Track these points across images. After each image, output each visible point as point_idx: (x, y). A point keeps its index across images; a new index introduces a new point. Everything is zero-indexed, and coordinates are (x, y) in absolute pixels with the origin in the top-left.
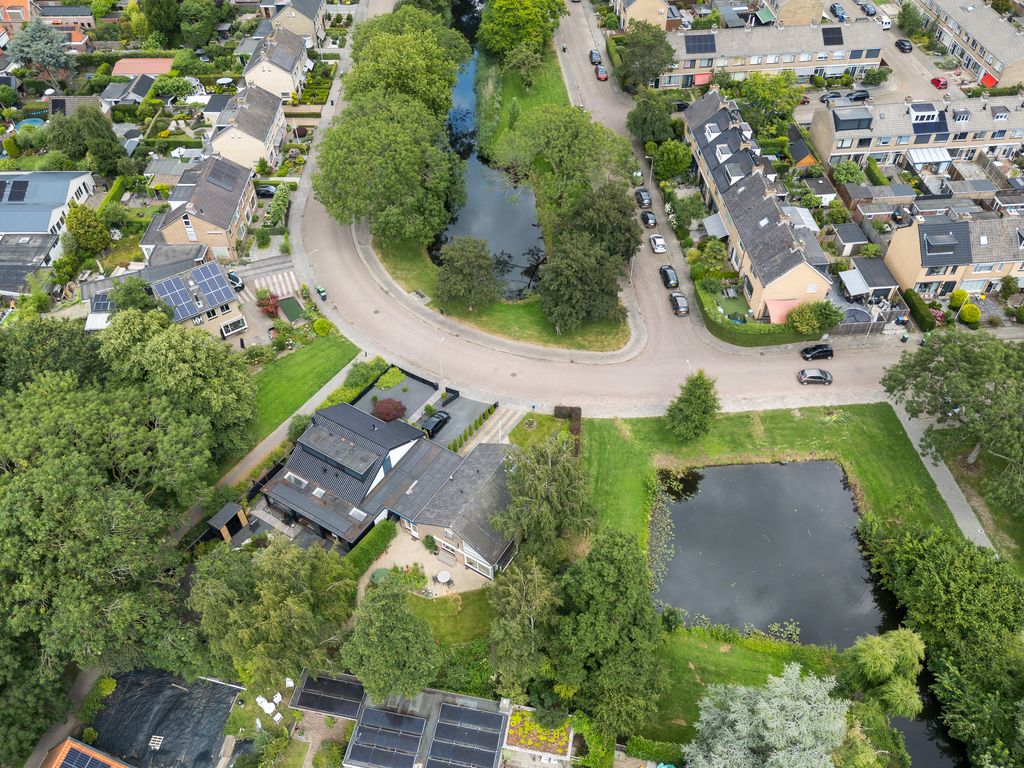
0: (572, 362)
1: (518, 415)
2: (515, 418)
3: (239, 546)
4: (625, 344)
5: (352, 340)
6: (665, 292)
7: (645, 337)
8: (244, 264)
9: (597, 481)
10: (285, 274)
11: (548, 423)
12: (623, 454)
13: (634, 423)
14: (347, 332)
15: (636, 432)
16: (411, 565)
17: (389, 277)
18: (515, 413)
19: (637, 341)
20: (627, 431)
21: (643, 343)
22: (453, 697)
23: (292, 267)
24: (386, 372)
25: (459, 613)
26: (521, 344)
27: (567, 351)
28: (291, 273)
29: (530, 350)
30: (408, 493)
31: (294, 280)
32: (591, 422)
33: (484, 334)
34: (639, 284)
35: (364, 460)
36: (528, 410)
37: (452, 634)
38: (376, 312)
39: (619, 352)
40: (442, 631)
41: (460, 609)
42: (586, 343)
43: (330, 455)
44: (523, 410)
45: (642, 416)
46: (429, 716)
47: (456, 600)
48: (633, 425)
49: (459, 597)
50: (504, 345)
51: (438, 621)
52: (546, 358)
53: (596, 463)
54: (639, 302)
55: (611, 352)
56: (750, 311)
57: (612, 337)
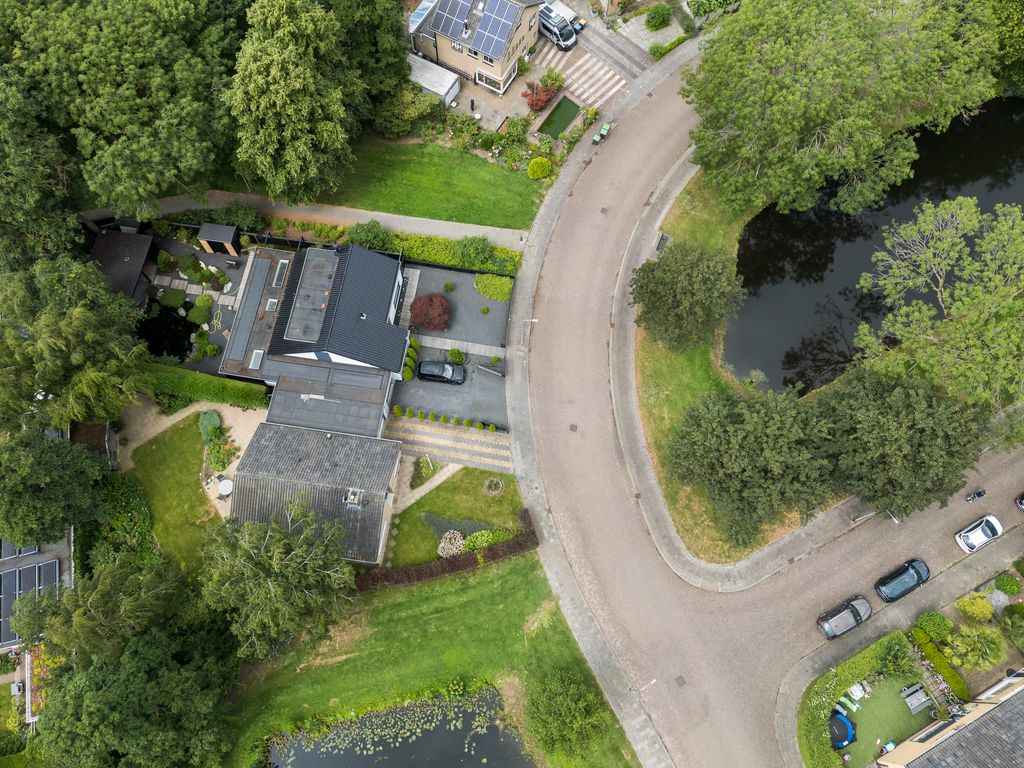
0: (638, 496)
1: (507, 464)
2: (497, 463)
3: (207, 265)
4: (711, 560)
5: (542, 210)
6: (865, 584)
7: (741, 585)
8: (611, 25)
9: (437, 612)
10: (618, 77)
11: (506, 508)
12: (498, 630)
13: (559, 629)
14: (552, 197)
15: (542, 635)
16: (236, 444)
17: (678, 191)
18: (507, 459)
19: (728, 576)
20: (537, 621)
21: (729, 587)
22: (70, 568)
23: (635, 76)
24: (502, 276)
25: (194, 524)
26: (637, 412)
27: (654, 482)
28: (623, 82)
29: (630, 430)
30: (303, 396)
31: (611, 93)
32: (535, 566)
33: (631, 358)
34: (863, 536)
35: (306, 330)
36: (519, 473)
37: (166, 528)
38: (604, 211)
39: (689, 557)
40: (167, 516)
41: (198, 522)
42: (682, 502)
43: (301, 292)
44: (516, 466)
45: (575, 635)
46: (43, 553)
47: (207, 513)
48: (554, 628)
49: (213, 515)
50: (624, 389)
51: (177, 506)
52: (628, 459)
53: (464, 598)
54: (818, 550)
55: (682, 546)
56: (890, 747)
57: (716, 535)
